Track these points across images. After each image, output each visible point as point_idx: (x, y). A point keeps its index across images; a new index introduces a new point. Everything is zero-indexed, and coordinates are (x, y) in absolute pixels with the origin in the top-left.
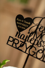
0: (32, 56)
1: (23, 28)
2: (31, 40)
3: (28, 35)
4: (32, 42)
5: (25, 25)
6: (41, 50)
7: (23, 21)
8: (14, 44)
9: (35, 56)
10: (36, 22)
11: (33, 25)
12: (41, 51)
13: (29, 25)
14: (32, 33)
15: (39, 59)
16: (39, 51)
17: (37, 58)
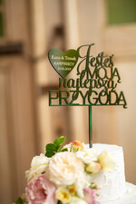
0: (95, 104)
2: (85, 83)
3: (79, 77)
4: (88, 85)
5: (69, 64)
9: (98, 103)
10: (83, 53)
11: (80, 60)
12: (103, 94)
13: (76, 62)
14: (83, 72)
15: (106, 104)
16: (100, 94)
17: (102, 104)
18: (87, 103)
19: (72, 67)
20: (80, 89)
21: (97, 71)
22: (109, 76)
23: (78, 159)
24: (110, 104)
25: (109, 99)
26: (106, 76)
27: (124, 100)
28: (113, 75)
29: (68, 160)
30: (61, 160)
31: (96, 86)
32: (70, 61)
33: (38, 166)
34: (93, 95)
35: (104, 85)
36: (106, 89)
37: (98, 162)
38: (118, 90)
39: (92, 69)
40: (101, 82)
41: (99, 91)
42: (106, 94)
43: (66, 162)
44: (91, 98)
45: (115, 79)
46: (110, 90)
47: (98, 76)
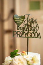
1: (20, 23)
2: (26, 29)
3: (24, 26)
4: (28, 30)
5: (21, 21)
6: (33, 32)
7: (19, 19)
8: (18, 35)
9: (31, 37)
10: (26, 17)
11: (25, 20)
13: (23, 20)
17: (32, 37)
18: (27, 36)
19: (22, 22)
20: (25, 31)
21: (31, 25)
22: (35, 27)
23: (25, 59)
24: (35, 37)
25: (35, 36)
26: (34, 27)
27: (40, 36)
28: (36, 26)
29: (21, 59)
30: (17, 59)
31: (30, 30)
32: (21, 20)
33: (8, 61)
34: (29, 34)
35: (33, 30)
36: (34, 32)
37: (32, 60)
38: (38, 32)
39: (29, 24)
40: (32, 29)
41: (31, 32)
42: (34, 33)
43: (19, 60)
44: (28, 35)
45: (37, 28)
46: (35, 32)
47: (31, 26)
